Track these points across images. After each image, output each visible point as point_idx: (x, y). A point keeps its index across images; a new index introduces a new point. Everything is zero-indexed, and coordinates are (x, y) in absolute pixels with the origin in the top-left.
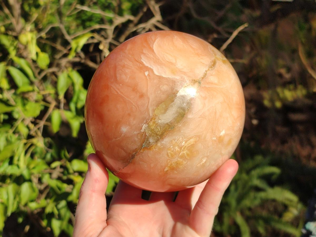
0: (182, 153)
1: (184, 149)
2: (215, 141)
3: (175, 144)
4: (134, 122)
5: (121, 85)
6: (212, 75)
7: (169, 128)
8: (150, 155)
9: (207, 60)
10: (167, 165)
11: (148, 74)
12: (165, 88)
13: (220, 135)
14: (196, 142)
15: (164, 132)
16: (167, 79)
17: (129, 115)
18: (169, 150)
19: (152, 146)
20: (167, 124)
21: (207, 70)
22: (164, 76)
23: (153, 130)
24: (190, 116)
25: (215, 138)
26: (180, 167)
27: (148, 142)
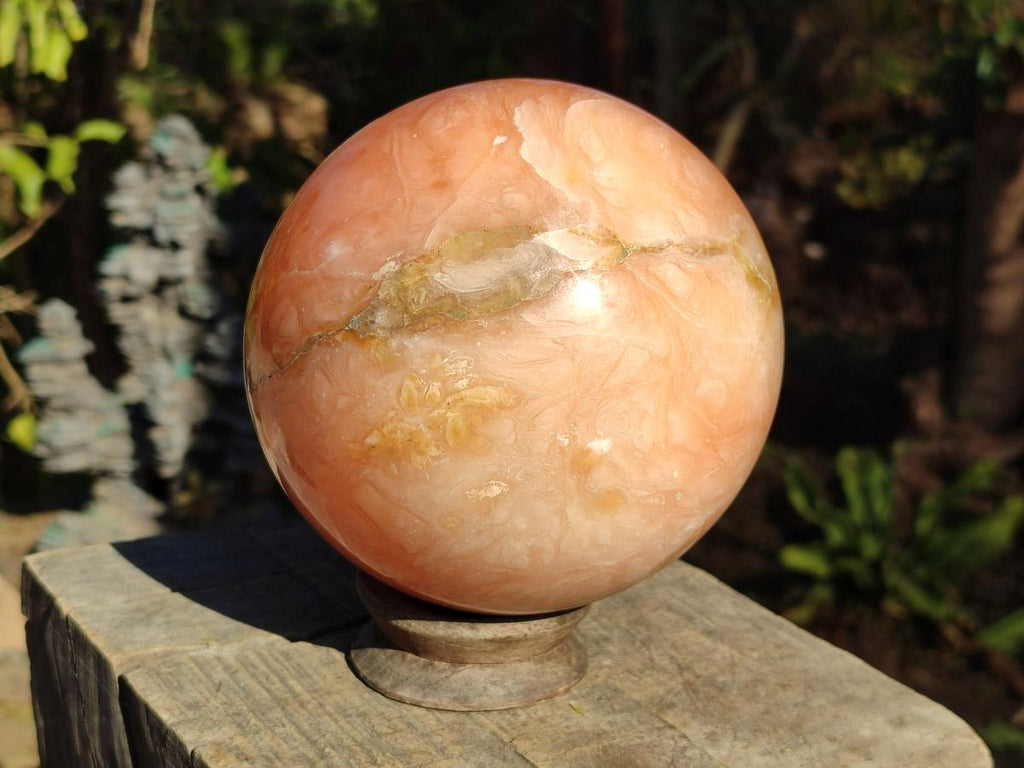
0: (442, 411)
1: (455, 402)
2: (562, 451)
3: (436, 369)
4: (372, 240)
5: (415, 136)
6: (679, 266)
7: (449, 312)
8: (352, 362)
9: (697, 225)
10: (382, 426)
11: (502, 144)
12: (518, 199)
13: (589, 445)
14: (502, 407)
15: (429, 311)
16: (541, 184)
17: (375, 216)
18: (412, 379)
19: (373, 338)
20: (453, 296)
21: (677, 242)
22: (539, 171)
23: (405, 289)
24: (529, 317)
25: (566, 442)
26: (412, 458)
27: (370, 318)
